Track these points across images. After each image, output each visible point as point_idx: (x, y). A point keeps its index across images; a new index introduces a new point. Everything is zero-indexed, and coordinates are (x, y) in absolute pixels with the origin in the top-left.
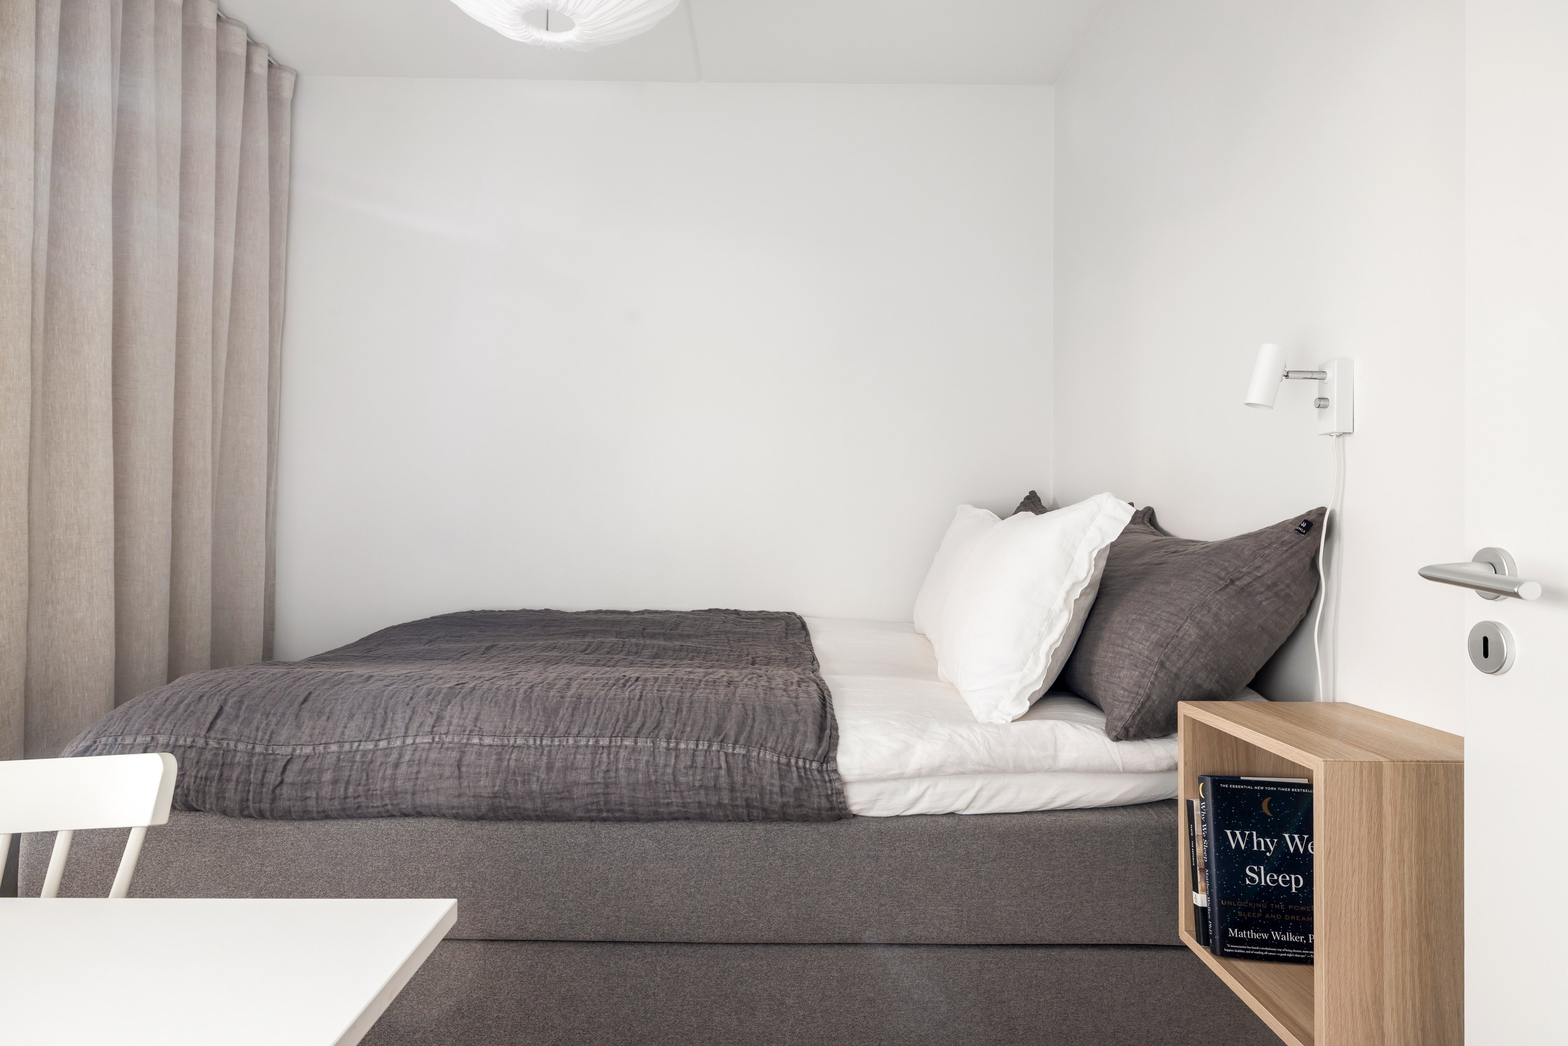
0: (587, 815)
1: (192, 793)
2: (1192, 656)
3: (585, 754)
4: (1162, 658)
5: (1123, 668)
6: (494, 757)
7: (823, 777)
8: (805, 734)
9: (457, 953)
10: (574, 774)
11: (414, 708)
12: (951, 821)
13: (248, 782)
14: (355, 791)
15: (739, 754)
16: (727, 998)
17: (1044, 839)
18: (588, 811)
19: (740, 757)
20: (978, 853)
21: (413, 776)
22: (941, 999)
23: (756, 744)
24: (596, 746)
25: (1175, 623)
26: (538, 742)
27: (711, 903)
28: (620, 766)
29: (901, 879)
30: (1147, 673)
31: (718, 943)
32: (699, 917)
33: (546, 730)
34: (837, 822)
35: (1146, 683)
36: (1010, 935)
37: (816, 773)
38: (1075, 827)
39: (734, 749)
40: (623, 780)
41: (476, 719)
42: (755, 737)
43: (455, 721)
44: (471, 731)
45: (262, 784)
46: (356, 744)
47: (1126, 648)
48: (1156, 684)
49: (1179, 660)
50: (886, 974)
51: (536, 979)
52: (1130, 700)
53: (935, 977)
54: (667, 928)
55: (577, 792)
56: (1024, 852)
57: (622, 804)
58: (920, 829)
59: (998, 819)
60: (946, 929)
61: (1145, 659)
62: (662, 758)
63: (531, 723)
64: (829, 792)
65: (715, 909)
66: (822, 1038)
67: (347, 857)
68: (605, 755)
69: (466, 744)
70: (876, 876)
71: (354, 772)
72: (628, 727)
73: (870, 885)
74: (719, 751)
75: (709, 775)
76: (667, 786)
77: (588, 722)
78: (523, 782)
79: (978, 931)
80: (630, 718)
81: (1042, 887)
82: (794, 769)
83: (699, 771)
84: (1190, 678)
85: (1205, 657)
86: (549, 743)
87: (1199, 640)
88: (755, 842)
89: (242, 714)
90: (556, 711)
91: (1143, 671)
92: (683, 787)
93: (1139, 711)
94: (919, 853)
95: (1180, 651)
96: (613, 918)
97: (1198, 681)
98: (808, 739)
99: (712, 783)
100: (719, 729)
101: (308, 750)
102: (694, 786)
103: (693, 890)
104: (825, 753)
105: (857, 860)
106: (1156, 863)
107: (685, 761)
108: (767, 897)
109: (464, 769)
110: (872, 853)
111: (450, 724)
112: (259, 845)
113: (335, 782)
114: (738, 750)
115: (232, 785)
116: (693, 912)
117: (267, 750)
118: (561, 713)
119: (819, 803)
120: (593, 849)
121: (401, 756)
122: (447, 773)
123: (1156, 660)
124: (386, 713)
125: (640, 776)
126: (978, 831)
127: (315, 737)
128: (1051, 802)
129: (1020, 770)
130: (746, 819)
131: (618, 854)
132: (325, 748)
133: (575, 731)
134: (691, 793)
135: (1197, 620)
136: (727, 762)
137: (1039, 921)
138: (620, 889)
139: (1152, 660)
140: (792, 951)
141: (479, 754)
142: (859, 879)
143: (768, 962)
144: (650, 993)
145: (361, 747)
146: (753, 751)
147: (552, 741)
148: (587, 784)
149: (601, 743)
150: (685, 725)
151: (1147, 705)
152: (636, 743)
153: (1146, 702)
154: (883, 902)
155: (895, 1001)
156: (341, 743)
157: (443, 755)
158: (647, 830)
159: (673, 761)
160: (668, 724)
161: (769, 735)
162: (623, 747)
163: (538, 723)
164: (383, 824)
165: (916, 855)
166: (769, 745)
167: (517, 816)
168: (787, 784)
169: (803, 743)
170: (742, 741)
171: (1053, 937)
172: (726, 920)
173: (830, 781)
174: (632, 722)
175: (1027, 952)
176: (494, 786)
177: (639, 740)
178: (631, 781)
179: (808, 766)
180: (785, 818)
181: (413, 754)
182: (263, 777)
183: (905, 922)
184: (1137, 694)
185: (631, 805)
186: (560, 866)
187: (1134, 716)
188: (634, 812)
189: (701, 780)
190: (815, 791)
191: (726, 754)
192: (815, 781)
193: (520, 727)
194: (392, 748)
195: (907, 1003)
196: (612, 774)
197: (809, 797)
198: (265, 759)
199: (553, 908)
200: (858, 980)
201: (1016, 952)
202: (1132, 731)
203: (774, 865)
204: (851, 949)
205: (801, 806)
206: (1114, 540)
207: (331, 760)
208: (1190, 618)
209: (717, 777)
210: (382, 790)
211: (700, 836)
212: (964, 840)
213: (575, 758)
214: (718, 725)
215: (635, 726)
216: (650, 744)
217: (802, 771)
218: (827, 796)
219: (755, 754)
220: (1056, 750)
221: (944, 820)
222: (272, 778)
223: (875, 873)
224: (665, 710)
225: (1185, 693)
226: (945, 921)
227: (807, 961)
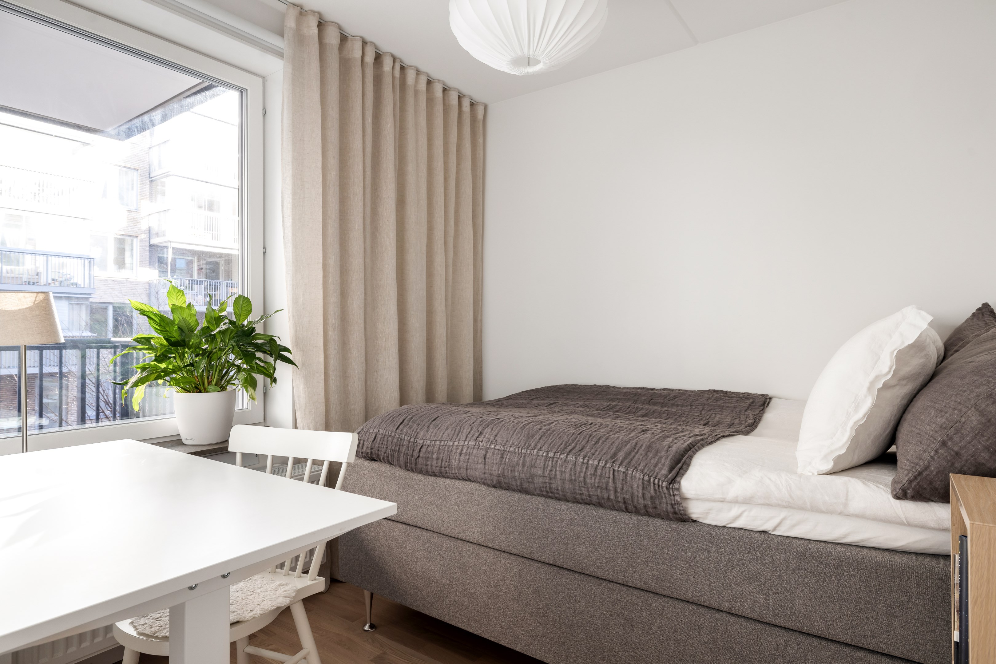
0: (542, 493)
1: (390, 456)
2: (974, 438)
3: (541, 460)
4: (945, 438)
5: (911, 443)
6: (499, 456)
7: (670, 492)
8: (664, 465)
9: (489, 554)
10: (535, 470)
11: (472, 427)
12: (762, 537)
13: (407, 453)
14: (445, 464)
15: (621, 471)
16: (618, 615)
17: (834, 563)
18: (542, 491)
19: (622, 473)
20: (781, 563)
21: (466, 461)
22: (755, 657)
23: (633, 466)
24: (547, 457)
25: (960, 411)
26: (520, 451)
27: (607, 557)
28: (557, 469)
29: (725, 568)
30: (929, 448)
31: (614, 582)
32: (601, 563)
33: (525, 445)
34: (683, 523)
35: (927, 456)
36: (806, 626)
37: (665, 489)
38: (862, 560)
39: (619, 468)
40: (558, 477)
41: (496, 436)
42: (633, 463)
43: (487, 435)
44: (492, 441)
45: (412, 456)
46: (446, 442)
47: (917, 428)
48: (936, 458)
49: (961, 441)
50: (716, 629)
51: (523, 577)
52: (909, 468)
53: (751, 641)
54: (584, 565)
55: (536, 480)
56: (817, 569)
57: (558, 490)
58: (738, 538)
59: (798, 542)
60: (757, 610)
61: (929, 437)
62: (579, 467)
63: (519, 440)
64: (673, 502)
65: (610, 561)
66: (674, 657)
67: (443, 496)
68: (550, 462)
69: (489, 448)
70: (708, 562)
71: (444, 455)
72: (566, 448)
73: (703, 568)
74: (610, 468)
75: (603, 481)
76: (580, 484)
77: (547, 443)
78: (512, 471)
79: (781, 617)
80: (568, 444)
81: (833, 598)
82: (652, 484)
83: (598, 478)
84: (972, 457)
85: (987, 441)
86: (525, 452)
87: (980, 426)
88: (632, 525)
89: (410, 424)
90: (533, 436)
91: (925, 447)
92: (589, 486)
93: (916, 478)
94: (737, 554)
95: (962, 434)
96: (557, 553)
97: (981, 460)
98: (664, 468)
99: (604, 486)
100: (615, 455)
101: (429, 442)
102: (595, 486)
103: (597, 547)
104: (673, 478)
105: (695, 550)
106: (939, 602)
107: (591, 471)
108: (639, 561)
109: (487, 460)
110: (705, 547)
111: (485, 436)
112: (413, 484)
113: (438, 459)
114: (622, 469)
115: (402, 455)
116: (597, 560)
117: (414, 440)
118: (536, 436)
119: (667, 508)
120: (546, 513)
121: (462, 450)
122: (480, 462)
123: (939, 440)
124: (460, 429)
125: (567, 476)
126: (781, 547)
127: (432, 437)
128: (843, 538)
129: (815, 510)
130: (624, 510)
131: (558, 518)
132: (435, 442)
133: (538, 447)
134: (593, 489)
135: (980, 410)
136: (614, 475)
137: (830, 622)
138: (560, 537)
139: (935, 439)
140: (656, 598)
141: (493, 453)
142: (696, 562)
143: (642, 600)
144: (577, 601)
145: (448, 444)
146: (630, 470)
147: (527, 451)
148: (541, 476)
149: (549, 455)
150: (596, 450)
151: (925, 474)
152: (567, 457)
153: (923, 471)
154: (713, 581)
155: (723, 648)
156: (440, 440)
157: (478, 452)
158: (573, 507)
159: (584, 470)
160: (587, 450)
161: (642, 462)
162: (560, 459)
163: (522, 441)
164: (457, 482)
165: (735, 555)
166: (640, 468)
167: (508, 488)
168: (646, 493)
169: (661, 469)
170: (625, 464)
171: (843, 637)
172: (616, 569)
173: (674, 495)
174: (569, 446)
175: (823, 643)
176: (499, 471)
177: (569, 456)
178: (562, 478)
179: (660, 484)
180: (648, 514)
181: (467, 450)
182: (413, 452)
183: (728, 597)
184: (917, 464)
185: (562, 491)
186: (531, 519)
187: (910, 482)
188: (564, 496)
189: (598, 483)
190: (664, 500)
191: (614, 470)
192: (664, 494)
193: (514, 442)
194: (459, 446)
195: (731, 652)
196: (553, 473)
197: (660, 503)
198: (413, 444)
199: (528, 541)
200: (697, 627)
201: (815, 641)
202: (909, 492)
203: (643, 542)
204: (694, 607)
205: (655, 508)
206: (911, 342)
207: (436, 448)
208: (974, 407)
209: (607, 483)
210: (454, 465)
211: (601, 516)
212: (770, 552)
213: (536, 461)
214: (615, 453)
215: (569, 448)
216: (574, 459)
217: (657, 486)
218: (672, 504)
219: (630, 472)
220: (847, 499)
221: (757, 535)
222: (416, 454)
223: (707, 561)
224: (590, 441)
225: (965, 469)
226: (756, 604)
227: (665, 607)
